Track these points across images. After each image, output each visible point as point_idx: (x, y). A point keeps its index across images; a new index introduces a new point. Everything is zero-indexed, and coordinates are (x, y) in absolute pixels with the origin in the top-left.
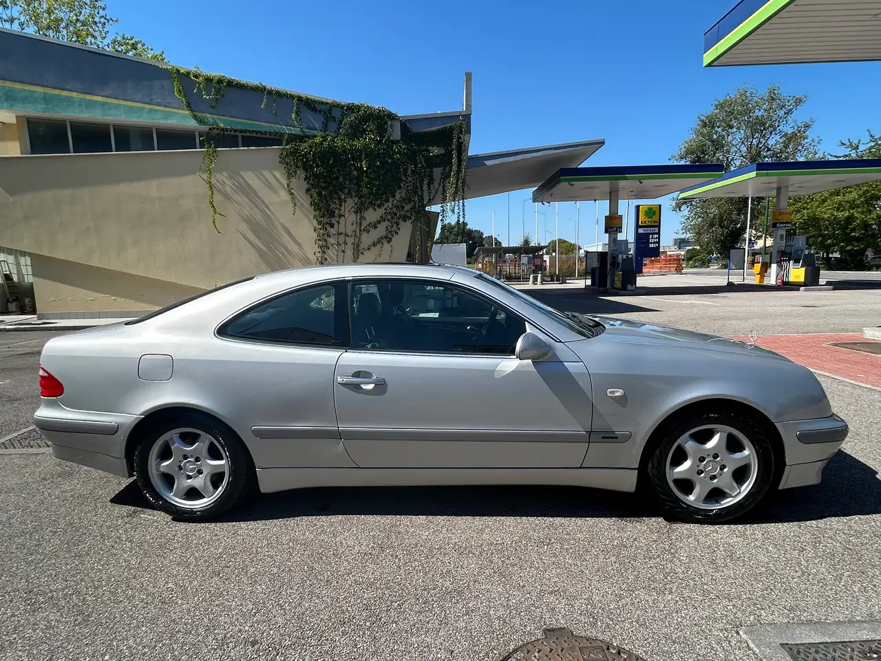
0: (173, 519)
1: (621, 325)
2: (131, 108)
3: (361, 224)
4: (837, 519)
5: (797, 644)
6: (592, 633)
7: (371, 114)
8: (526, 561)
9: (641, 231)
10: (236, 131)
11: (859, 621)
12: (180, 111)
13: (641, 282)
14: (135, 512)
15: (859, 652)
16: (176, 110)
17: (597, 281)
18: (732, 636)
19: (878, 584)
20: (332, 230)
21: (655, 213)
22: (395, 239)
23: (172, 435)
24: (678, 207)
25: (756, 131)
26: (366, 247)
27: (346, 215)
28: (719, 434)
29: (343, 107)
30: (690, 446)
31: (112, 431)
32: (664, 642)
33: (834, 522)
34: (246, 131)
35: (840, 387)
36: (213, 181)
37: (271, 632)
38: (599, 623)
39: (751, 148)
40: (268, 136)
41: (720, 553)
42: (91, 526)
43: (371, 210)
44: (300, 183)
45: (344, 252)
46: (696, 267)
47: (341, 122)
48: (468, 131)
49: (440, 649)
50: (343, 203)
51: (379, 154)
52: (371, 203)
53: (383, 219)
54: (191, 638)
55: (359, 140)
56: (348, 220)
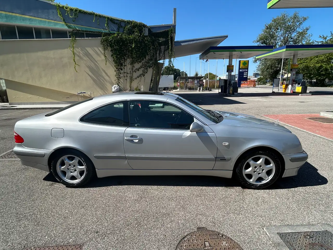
0: (66, 187)
1: (230, 115)
2: (41, 21)
3: (133, 69)
4: (301, 187)
5: (283, 233)
6: (213, 229)
7: (136, 25)
8: (192, 203)
9: (241, 70)
10: (83, 31)
11: (304, 225)
12: (61, 23)
13: (240, 91)
14: (52, 184)
15: (303, 236)
16: (59, 22)
17: (223, 91)
18: (261, 230)
19: (313, 212)
20: (122, 71)
21: (246, 64)
22: (146, 75)
23: (65, 158)
24: (256, 61)
25: (287, 31)
26: (135, 78)
27: (127, 65)
28: (262, 159)
29: (125, 22)
30: (252, 162)
31: (43, 156)
32: (238, 232)
33: (301, 189)
34: (87, 31)
35: (309, 136)
36: (75, 51)
37: (103, 229)
38: (216, 226)
39: (285, 38)
40: (96, 33)
41: (260, 200)
42: (37, 189)
43: (137, 64)
44: (109, 53)
45: (126, 80)
46: (261, 84)
47: (124, 28)
48: (175, 32)
49: (161, 235)
50: (126, 61)
51: (139, 41)
52: (136, 61)
53: (141, 67)
54: (75, 231)
55: (132, 35)
56: (128, 68)
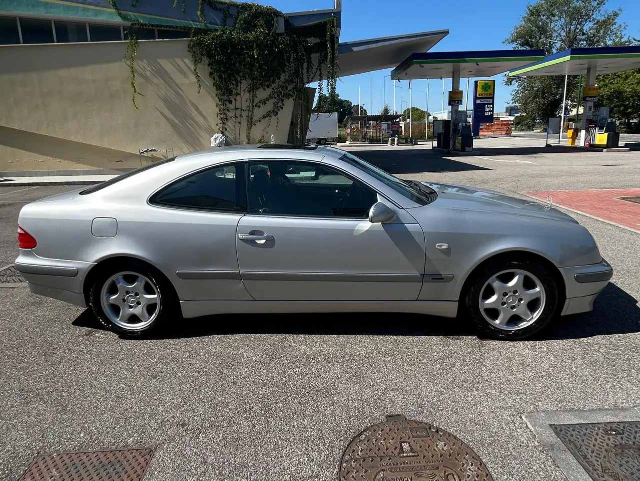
0: (119, 337)
2: (68, 7)
3: (253, 101)
4: (602, 336)
5: (561, 425)
6: (420, 418)
7: (261, 12)
8: (376, 368)
9: (478, 102)
10: (152, 26)
11: (606, 409)
12: (108, 10)
13: (477, 143)
14: (91, 332)
15: (603, 430)
16: (104, 9)
17: (442, 145)
18: (517, 419)
19: (624, 384)
20: (231, 105)
21: (490, 87)
22: (281, 112)
23: (118, 277)
24: (509, 82)
25: (574, 19)
26: (258, 119)
27: (242, 93)
28: (518, 276)
29: (238, 6)
30: (496, 284)
31: (73, 274)
32: (469, 424)
33: (600, 339)
34: (161, 26)
35: (622, 234)
36: (135, 66)
37: (195, 418)
38: (425, 411)
39: (569, 33)
40: (178, 29)
41: (516, 361)
42: (60, 342)
43: (261, 90)
44: (204, 69)
45: (240, 123)
46: (523, 130)
47: (237, 18)
48: (339, 26)
49: (313, 429)
50: (239, 84)
51: (267, 44)
52: (261, 84)
53: (270, 97)
54: (139, 422)
55: (251, 33)
56: (243, 99)
